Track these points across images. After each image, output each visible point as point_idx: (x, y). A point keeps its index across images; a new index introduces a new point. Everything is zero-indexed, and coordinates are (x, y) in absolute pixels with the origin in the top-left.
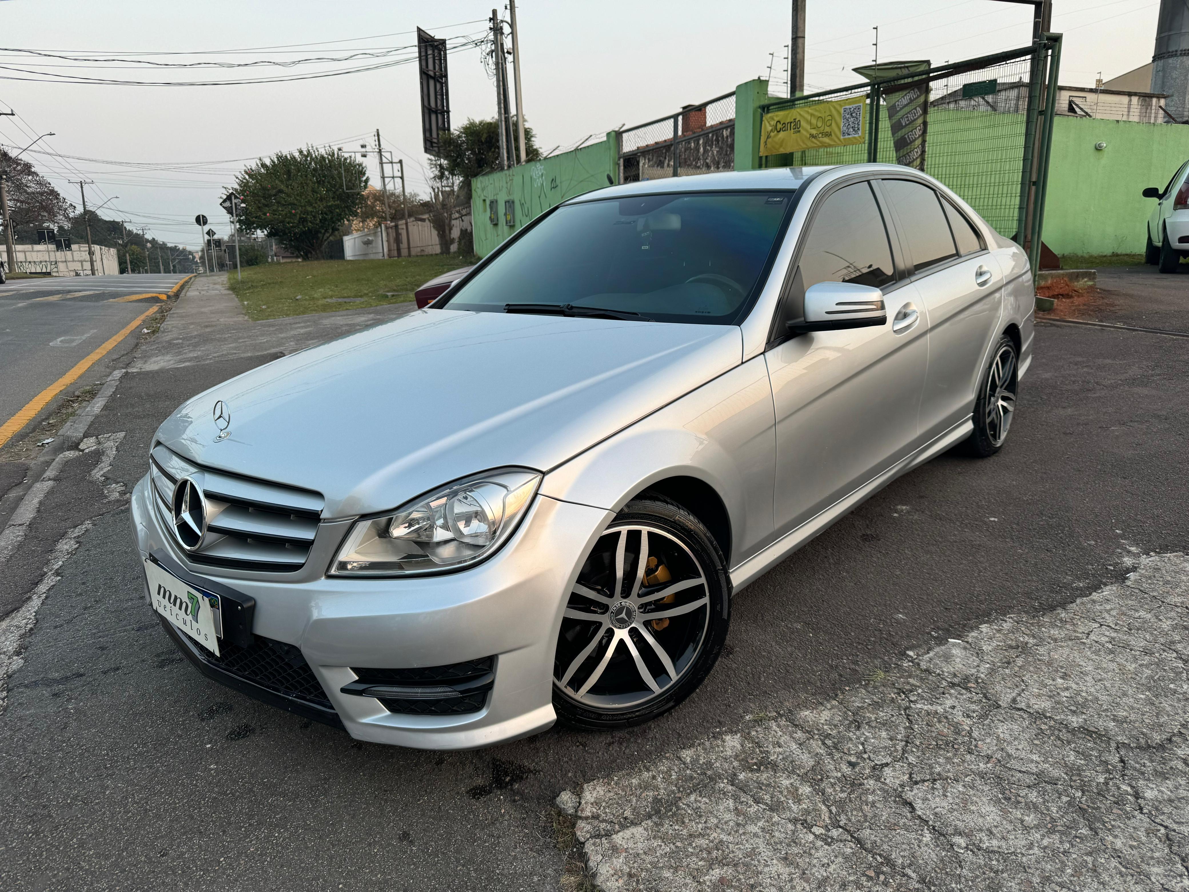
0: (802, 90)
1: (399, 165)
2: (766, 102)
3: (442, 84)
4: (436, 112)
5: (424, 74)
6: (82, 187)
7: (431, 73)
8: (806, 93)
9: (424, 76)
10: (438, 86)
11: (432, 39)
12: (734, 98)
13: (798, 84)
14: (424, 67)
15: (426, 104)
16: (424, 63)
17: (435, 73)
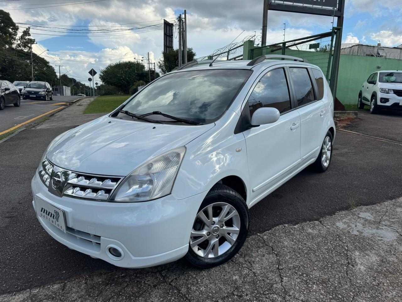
0: (265, 44)
1: (154, 64)
2: (253, 48)
3: (171, 38)
4: (169, 47)
5: (165, 34)
6: (59, 67)
7: (168, 35)
8: (267, 45)
9: (166, 36)
10: (170, 38)
11: (169, 23)
12: (243, 46)
13: (264, 42)
14: (166, 32)
15: (165, 45)
16: (165, 31)
17: (169, 34)
